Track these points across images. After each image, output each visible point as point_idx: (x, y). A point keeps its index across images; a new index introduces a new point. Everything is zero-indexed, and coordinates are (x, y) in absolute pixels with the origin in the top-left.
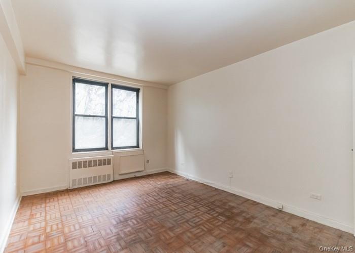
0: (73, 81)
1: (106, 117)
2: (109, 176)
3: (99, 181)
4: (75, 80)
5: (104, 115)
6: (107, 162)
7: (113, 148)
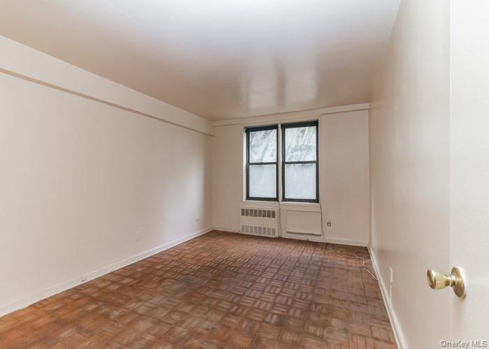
0: (246, 131)
1: (277, 163)
2: (274, 230)
3: (264, 233)
4: (249, 130)
5: (276, 161)
6: (271, 214)
7: (284, 199)
